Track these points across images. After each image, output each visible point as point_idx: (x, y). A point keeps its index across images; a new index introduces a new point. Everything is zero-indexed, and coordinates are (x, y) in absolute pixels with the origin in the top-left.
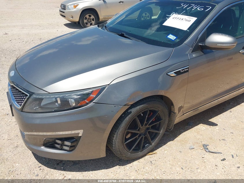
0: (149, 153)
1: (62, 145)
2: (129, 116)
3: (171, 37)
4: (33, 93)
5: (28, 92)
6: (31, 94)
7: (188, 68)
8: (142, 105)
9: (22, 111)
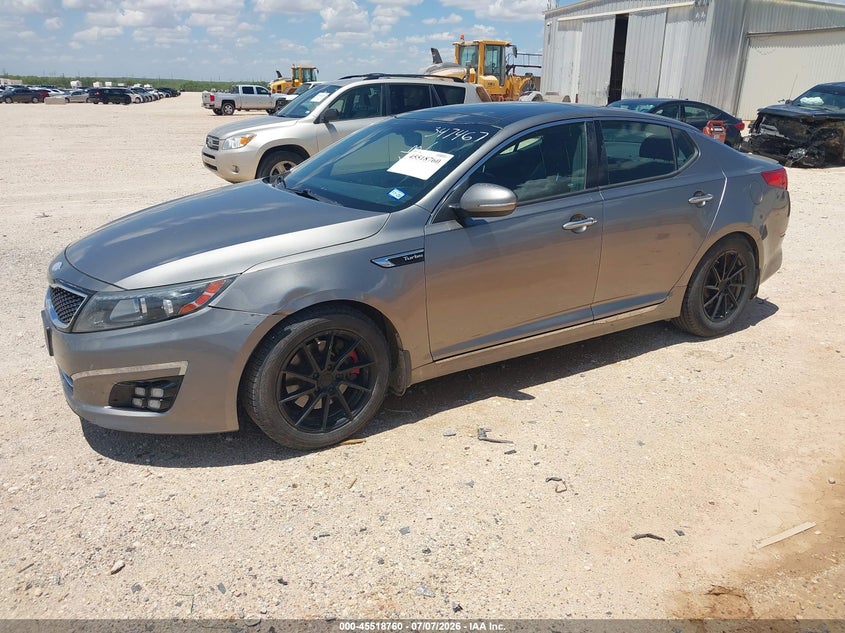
0: (347, 439)
1: (147, 397)
2: (286, 338)
3: (397, 194)
4: (95, 292)
5: (85, 291)
6: (91, 294)
7: (423, 253)
8: (316, 320)
9: (71, 333)
